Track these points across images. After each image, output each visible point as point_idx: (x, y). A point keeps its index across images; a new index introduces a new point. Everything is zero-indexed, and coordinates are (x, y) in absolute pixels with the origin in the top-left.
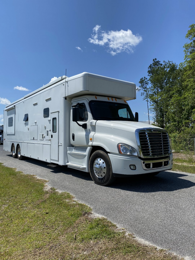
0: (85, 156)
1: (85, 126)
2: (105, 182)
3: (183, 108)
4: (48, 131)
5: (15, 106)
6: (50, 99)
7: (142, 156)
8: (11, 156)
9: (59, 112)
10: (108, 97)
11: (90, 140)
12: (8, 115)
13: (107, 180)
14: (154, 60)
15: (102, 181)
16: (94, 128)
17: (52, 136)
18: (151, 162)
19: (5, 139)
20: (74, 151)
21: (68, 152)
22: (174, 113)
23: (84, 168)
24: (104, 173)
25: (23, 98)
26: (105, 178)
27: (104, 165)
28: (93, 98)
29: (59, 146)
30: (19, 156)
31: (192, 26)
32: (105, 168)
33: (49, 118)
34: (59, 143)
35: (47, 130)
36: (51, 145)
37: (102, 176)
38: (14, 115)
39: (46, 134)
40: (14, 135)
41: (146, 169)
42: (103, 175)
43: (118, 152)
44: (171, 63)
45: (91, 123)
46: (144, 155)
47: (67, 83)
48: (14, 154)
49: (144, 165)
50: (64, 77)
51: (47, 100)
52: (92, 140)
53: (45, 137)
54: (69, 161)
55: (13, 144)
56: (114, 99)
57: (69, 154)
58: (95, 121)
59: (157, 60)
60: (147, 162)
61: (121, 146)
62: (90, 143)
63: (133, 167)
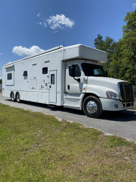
0: (79, 99)
1: (79, 80)
2: (96, 116)
3: (120, 69)
4: (46, 84)
5: (14, 65)
6: (48, 61)
7: (121, 100)
8: (10, 100)
9: (57, 70)
10: (92, 61)
11: (83, 89)
12: (7, 71)
13: (98, 115)
14: (98, 35)
15: (94, 115)
16: (86, 81)
17: (50, 87)
18: (126, 103)
19: (3, 89)
20: (68, 97)
21: (64, 97)
22: (113, 72)
23: (79, 108)
24: (95, 110)
25: (22, 59)
26: (96, 113)
27: (96, 105)
28: (83, 62)
29: (56, 93)
30: (18, 100)
31: (128, 13)
32: (96, 107)
33: (48, 75)
34: (56, 91)
35: (45, 82)
36: (50, 93)
37: (93, 112)
38: (13, 71)
39: (45, 85)
40: (14, 85)
41: (124, 107)
42: (95, 112)
43: (107, 97)
44: (109, 38)
45: (84, 78)
46: (122, 99)
47: (65, 51)
48: (13, 99)
49: (122, 105)
50: (61, 46)
51: (46, 62)
52: (85, 89)
53: (43, 87)
54: (65, 103)
55: (12, 92)
56: (93, 62)
57: (65, 98)
58: (87, 77)
59: (100, 36)
60: (124, 103)
61: (109, 93)
62: (84, 91)
63: (116, 106)
